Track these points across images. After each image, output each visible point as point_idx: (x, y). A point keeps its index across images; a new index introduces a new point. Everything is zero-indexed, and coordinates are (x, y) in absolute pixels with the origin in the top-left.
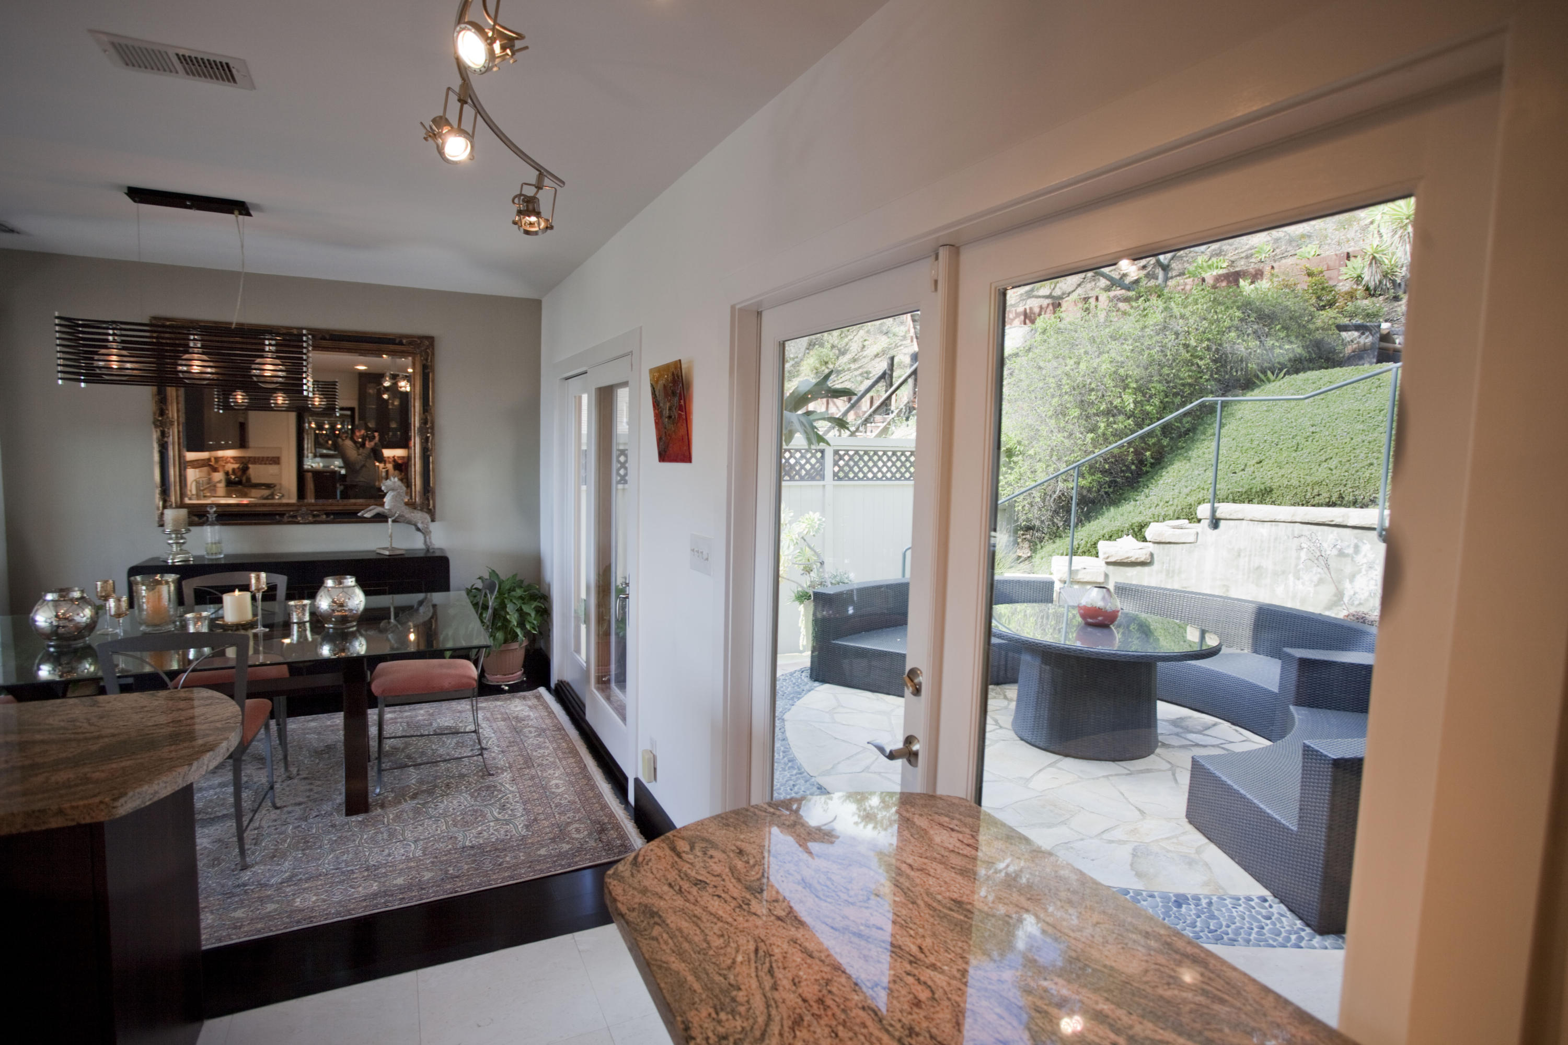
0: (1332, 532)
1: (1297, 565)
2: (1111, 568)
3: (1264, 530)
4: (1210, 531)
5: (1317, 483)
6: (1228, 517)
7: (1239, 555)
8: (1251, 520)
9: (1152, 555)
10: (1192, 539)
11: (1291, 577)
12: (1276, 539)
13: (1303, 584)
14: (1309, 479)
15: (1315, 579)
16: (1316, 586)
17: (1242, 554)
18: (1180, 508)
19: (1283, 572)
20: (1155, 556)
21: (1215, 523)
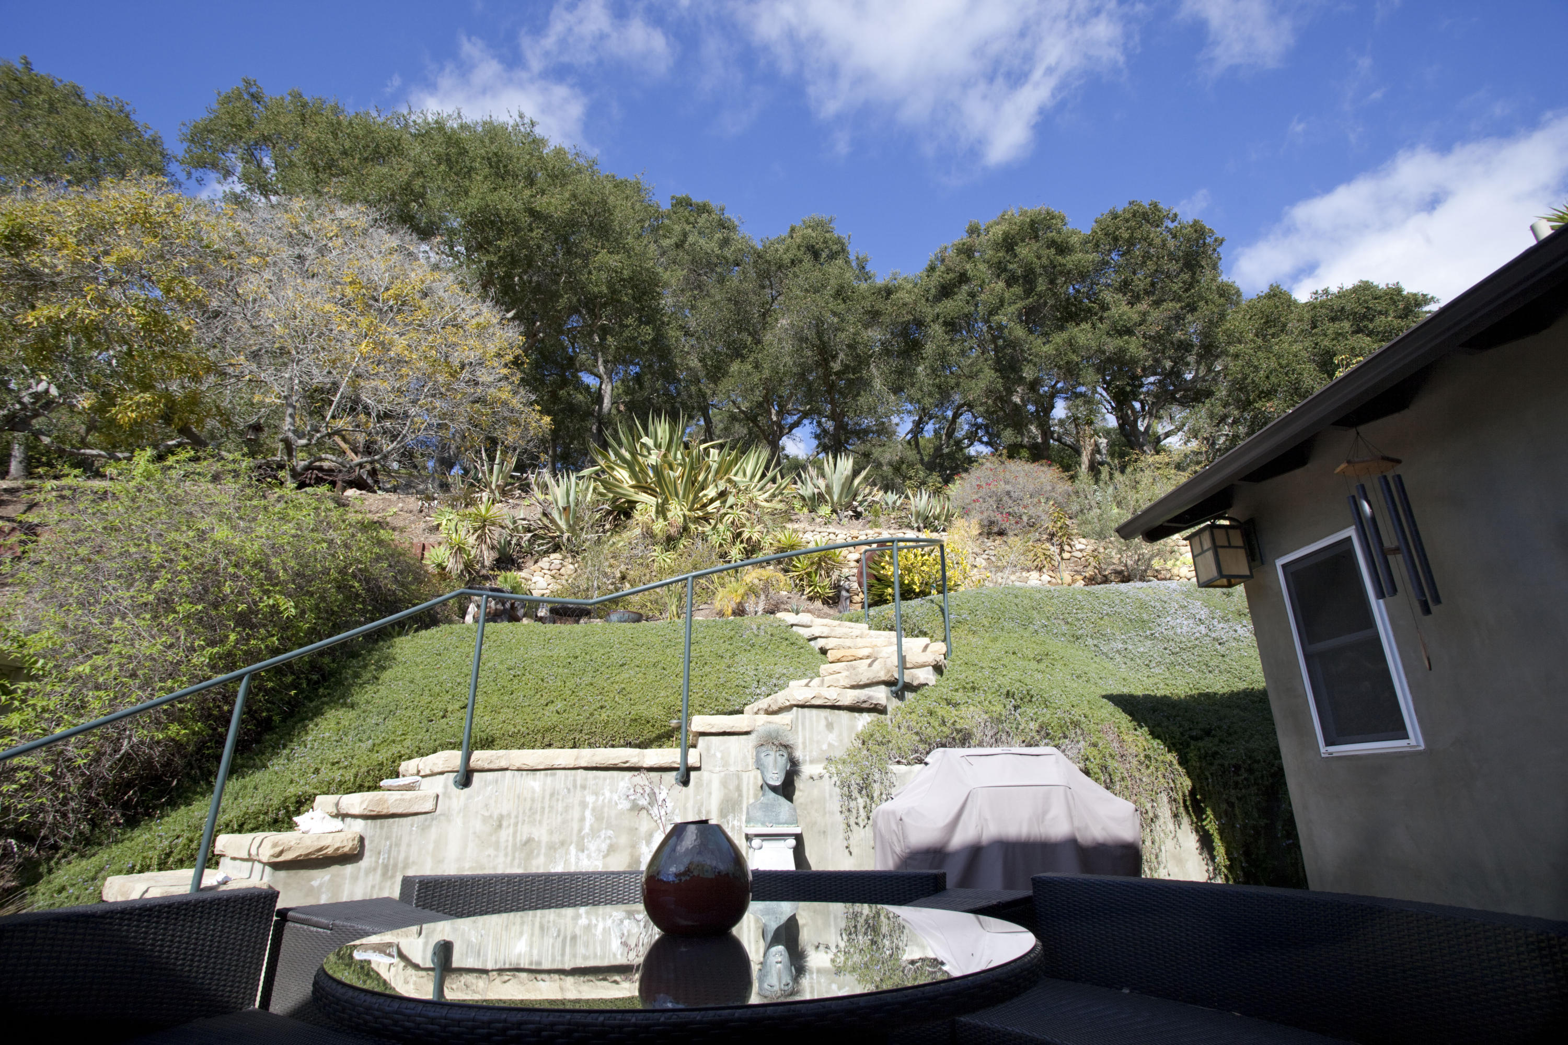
0: (623, 779)
1: (580, 831)
2: (282, 874)
3: (536, 783)
4: (455, 791)
5: (547, 730)
6: (487, 766)
7: (500, 826)
8: (519, 770)
9: (362, 839)
10: (428, 806)
11: (573, 849)
12: (552, 795)
13: (589, 857)
14: (540, 725)
15: (604, 847)
16: (605, 857)
17: (505, 823)
18: (364, 769)
19: (563, 843)
20: (367, 842)
21: (466, 778)
